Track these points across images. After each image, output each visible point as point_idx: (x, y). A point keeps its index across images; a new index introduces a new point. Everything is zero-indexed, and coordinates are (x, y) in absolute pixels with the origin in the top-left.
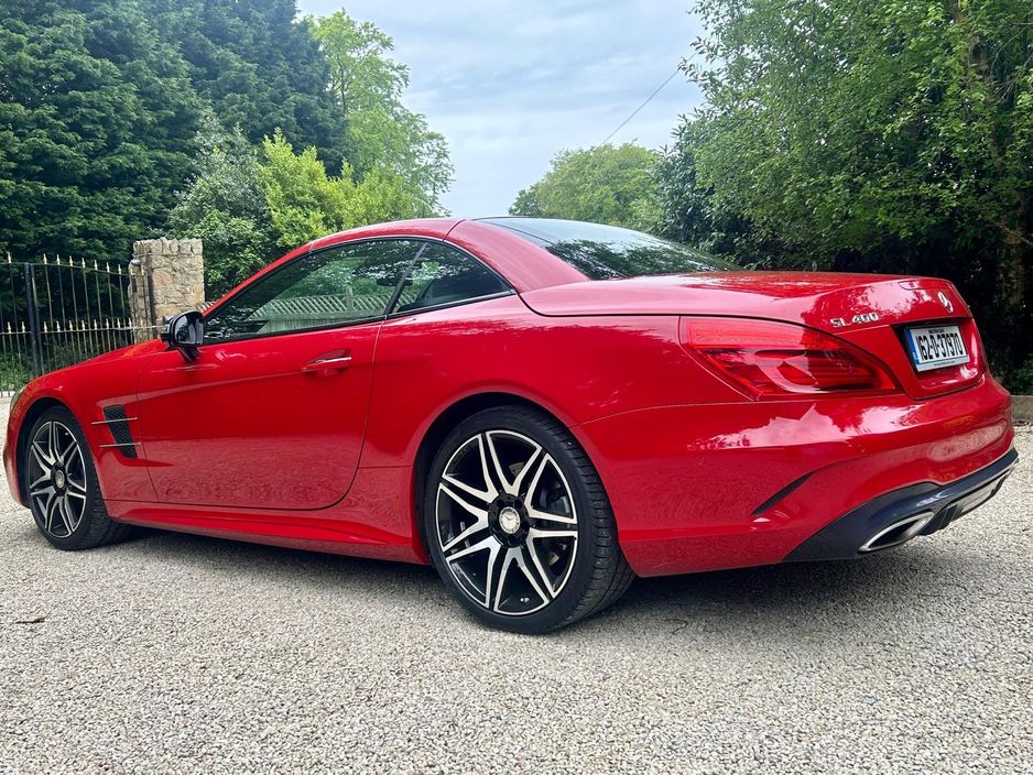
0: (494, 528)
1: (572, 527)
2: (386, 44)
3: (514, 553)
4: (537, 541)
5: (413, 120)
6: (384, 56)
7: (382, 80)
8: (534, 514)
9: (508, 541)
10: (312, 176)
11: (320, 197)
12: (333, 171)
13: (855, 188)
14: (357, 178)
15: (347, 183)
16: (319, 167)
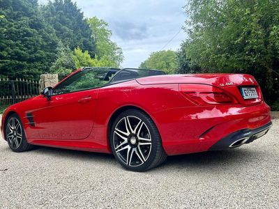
0: (129, 143)
1: (150, 142)
2: (106, 25)
3: (134, 149)
4: (141, 146)
5: (113, 44)
6: (106, 28)
7: (106, 34)
8: (140, 138)
9: (133, 146)
10: (87, 58)
11: (89, 64)
12: (93, 57)
13: (228, 58)
14: (99, 59)
15: (96, 60)
16: (89, 56)
